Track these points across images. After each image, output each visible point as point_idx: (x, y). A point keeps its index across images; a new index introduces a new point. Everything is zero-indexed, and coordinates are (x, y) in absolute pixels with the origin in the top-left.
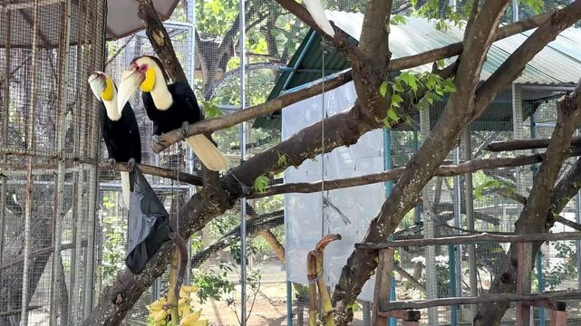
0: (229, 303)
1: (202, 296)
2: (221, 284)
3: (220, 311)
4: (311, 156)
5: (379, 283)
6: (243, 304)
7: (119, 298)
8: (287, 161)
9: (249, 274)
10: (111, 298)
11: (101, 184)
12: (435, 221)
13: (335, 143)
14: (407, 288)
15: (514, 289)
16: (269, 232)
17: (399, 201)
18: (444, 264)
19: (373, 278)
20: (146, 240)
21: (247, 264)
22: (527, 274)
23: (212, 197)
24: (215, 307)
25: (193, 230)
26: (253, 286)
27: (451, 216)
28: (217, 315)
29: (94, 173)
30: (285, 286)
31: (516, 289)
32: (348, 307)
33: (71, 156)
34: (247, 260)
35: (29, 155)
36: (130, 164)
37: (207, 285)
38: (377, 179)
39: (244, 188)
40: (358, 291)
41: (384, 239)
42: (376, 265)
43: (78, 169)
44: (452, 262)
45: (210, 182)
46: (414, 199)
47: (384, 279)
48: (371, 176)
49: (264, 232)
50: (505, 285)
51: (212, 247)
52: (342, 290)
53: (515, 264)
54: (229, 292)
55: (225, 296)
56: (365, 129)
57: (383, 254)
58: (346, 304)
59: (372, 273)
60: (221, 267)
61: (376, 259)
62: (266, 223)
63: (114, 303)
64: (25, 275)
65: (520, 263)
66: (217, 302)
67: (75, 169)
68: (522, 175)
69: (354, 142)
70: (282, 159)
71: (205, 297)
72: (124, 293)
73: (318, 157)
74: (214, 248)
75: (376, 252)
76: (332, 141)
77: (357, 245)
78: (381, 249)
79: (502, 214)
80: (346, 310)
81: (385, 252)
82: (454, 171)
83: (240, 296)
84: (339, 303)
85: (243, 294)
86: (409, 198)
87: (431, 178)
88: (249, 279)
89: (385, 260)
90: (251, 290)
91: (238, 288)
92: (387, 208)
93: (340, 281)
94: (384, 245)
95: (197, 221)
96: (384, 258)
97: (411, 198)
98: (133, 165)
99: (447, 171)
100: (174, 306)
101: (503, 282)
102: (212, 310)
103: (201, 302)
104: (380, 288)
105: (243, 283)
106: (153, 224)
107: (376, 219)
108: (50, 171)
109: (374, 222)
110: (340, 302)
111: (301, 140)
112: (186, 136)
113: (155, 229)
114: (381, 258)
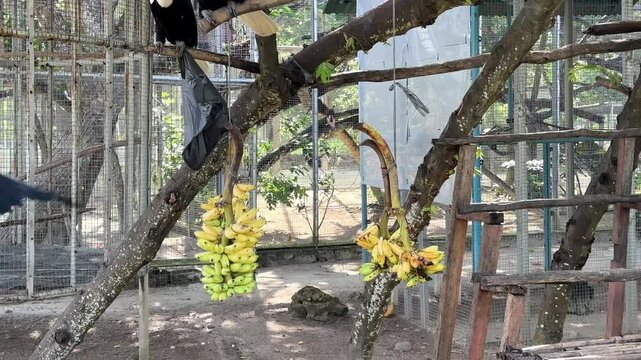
0: (300, 209)
1: (271, 202)
2: (291, 189)
3: (291, 218)
4: (383, 39)
5: (458, 183)
6: (315, 210)
7: (173, 197)
8: (355, 44)
9: (322, 176)
10: (163, 197)
11: (154, 77)
12: (527, 117)
13: (409, 24)
14: (498, 195)
15: (612, 190)
16: (345, 132)
17: (482, 90)
18: (538, 168)
19: (453, 178)
20: (204, 131)
21: (320, 166)
22: (628, 173)
23: (270, 85)
24: (286, 214)
25: (251, 123)
26: (326, 190)
27: (548, 115)
28: (288, 222)
29: (146, 62)
30: (360, 191)
31: (614, 191)
32: (424, 209)
33: (120, 43)
34: (320, 162)
35: (73, 41)
36: (179, 48)
37: (276, 189)
38: (458, 66)
39: (307, 76)
40: (436, 192)
41: (465, 135)
42: (455, 163)
43: (129, 58)
44: (547, 165)
45: (268, 68)
46: (499, 89)
47: (464, 179)
48: (451, 63)
49: (339, 133)
50: (603, 187)
51: (282, 148)
52: (418, 191)
53: (615, 162)
54: (300, 198)
55: (296, 202)
56: (444, 6)
57: (463, 150)
58: (422, 206)
59: (451, 172)
60: (292, 170)
61: (456, 157)
62: (341, 122)
63: (168, 203)
64: (73, 174)
65: (620, 162)
66: (288, 209)
67: (125, 58)
68: (629, 64)
69: (431, 22)
70: (350, 42)
71: (274, 203)
72: (177, 192)
73: (390, 40)
74: (285, 150)
75: (456, 149)
76: (406, 22)
77: (434, 141)
78: (462, 145)
79: (608, 112)
80: (422, 213)
81: (466, 148)
82: (548, 57)
83: (312, 202)
84: (415, 206)
85: (315, 199)
86: (494, 87)
87: (520, 64)
88: (322, 183)
89: (466, 158)
90: (323, 195)
91: (310, 193)
92: (469, 99)
93: (416, 181)
94: (465, 141)
95: (255, 113)
96: (465, 155)
97: (497, 86)
98: (182, 49)
99: (539, 57)
100: (227, 204)
101: (601, 183)
102: (283, 217)
103: (271, 208)
104: (460, 188)
105: (315, 188)
106: (208, 113)
107: (457, 112)
108: (99, 62)
109: (455, 115)
110: (416, 204)
111: (370, 21)
112: (233, 15)
113: (212, 118)
114: (461, 155)
